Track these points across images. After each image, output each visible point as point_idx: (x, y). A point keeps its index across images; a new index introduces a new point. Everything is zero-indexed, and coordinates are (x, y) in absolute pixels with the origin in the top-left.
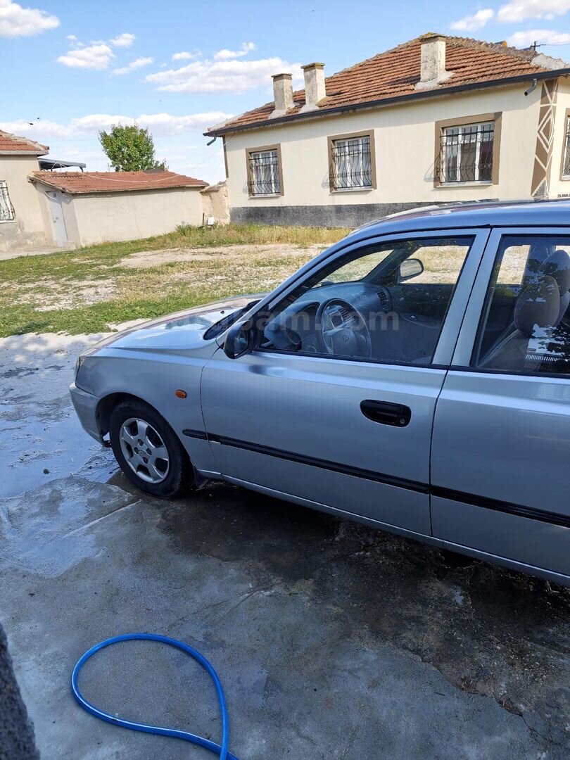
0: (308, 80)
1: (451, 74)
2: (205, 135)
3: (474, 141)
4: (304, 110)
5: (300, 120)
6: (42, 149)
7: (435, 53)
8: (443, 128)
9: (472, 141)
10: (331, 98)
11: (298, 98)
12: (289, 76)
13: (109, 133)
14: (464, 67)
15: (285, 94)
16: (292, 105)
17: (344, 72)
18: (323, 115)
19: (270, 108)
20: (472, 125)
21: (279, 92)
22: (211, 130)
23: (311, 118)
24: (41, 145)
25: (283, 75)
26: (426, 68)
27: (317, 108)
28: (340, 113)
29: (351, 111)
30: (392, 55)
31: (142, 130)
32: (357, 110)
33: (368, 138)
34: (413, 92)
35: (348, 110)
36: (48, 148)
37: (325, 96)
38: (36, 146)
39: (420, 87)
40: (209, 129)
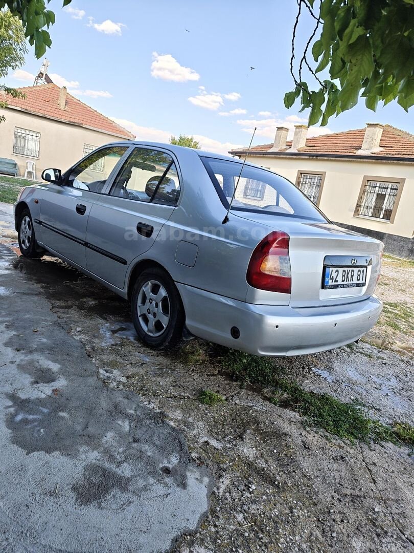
0: (296, 134)
1: (382, 149)
2: (229, 152)
3: (384, 193)
4: (289, 151)
5: (284, 156)
6: (132, 136)
7: (374, 134)
8: (368, 181)
9: (383, 193)
10: (308, 148)
11: (288, 144)
12: (287, 130)
13: (177, 139)
14: (392, 147)
15: (281, 139)
16: (284, 147)
17: (325, 136)
18: (298, 156)
19: (271, 146)
20: (385, 183)
21: (277, 137)
22: (234, 151)
23: (291, 157)
24: (132, 135)
25: (283, 128)
26: (366, 142)
27: (297, 152)
28: (308, 157)
29: (315, 157)
30: (359, 132)
31: (195, 142)
32: (319, 158)
33: (321, 176)
34: (355, 154)
35: (313, 156)
36: (135, 137)
37: (304, 146)
38: (129, 134)
39: (359, 153)
40: (232, 150)
